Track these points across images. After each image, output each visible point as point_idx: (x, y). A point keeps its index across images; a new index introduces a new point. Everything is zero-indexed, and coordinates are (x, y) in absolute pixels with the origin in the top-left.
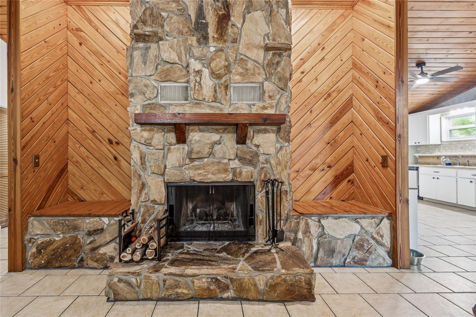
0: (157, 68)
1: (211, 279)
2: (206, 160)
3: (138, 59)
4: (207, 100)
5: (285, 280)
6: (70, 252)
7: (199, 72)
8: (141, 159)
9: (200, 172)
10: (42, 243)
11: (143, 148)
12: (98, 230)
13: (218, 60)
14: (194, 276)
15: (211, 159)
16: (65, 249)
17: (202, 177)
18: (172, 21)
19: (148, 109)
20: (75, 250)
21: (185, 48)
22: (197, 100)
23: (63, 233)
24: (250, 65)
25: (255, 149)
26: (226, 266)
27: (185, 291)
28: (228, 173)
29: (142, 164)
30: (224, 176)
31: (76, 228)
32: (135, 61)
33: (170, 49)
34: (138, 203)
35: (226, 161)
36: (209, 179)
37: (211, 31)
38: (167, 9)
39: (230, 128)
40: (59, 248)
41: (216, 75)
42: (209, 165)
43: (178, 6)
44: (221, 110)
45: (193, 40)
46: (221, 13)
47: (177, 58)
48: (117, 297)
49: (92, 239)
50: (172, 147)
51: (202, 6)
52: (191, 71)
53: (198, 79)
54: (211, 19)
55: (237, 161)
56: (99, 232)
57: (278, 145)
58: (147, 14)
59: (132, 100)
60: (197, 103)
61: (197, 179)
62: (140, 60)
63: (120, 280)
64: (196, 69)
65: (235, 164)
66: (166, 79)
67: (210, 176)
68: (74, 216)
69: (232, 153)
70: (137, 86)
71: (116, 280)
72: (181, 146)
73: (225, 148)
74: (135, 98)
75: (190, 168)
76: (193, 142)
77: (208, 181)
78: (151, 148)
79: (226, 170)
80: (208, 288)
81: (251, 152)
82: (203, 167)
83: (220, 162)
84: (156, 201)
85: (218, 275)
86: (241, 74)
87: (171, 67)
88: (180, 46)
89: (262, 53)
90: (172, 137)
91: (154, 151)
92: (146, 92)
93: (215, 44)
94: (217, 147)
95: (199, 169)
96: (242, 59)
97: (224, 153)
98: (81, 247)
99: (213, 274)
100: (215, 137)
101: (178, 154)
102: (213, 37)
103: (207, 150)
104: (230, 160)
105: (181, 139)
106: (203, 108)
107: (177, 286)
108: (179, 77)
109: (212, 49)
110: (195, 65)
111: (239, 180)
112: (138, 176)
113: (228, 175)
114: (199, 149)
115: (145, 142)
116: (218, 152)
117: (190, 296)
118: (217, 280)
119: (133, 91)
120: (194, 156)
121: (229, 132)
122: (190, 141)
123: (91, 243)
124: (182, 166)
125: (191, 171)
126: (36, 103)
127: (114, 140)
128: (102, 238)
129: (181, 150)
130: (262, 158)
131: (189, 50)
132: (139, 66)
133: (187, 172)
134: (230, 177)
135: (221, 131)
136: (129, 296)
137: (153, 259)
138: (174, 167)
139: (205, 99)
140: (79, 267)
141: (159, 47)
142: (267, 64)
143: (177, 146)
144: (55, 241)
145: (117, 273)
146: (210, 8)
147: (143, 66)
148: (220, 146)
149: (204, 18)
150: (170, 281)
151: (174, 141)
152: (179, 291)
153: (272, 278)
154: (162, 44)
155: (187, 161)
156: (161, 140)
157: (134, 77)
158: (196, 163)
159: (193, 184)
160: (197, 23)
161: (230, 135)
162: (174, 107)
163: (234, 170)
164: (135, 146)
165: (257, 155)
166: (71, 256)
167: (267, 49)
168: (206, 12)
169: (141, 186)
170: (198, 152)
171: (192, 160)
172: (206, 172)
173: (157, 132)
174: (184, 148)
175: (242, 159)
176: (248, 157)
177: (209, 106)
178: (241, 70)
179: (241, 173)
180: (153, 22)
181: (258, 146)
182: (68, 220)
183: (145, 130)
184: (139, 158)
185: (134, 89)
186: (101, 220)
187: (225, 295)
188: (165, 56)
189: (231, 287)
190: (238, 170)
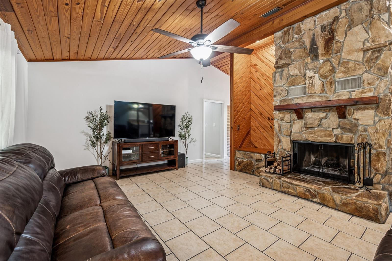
0: (287, 80)
1: (306, 189)
2: (316, 128)
3: (278, 78)
4: (317, 93)
5: (355, 203)
6: (249, 167)
7: (312, 78)
8: (279, 128)
9: (312, 135)
10: (240, 161)
11: (280, 122)
12: (260, 159)
13: (324, 67)
14: (297, 185)
15: (320, 128)
16: (248, 165)
17: (313, 139)
18: (296, 53)
19: (282, 102)
20: (251, 167)
21: (303, 65)
22: (310, 94)
23: (247, 159)
24: (351, 64)
25: (355, 121)
26: (316, 186)
27: (292, 191)
28: (332, 137)
29: (279, 130)
30: (329, 139)
31: (251, 157)
32: (277, 78)
33: (294, 68)
34: (277, 150)
35: (331, 129)
36: (318, 140)
37: (321, 51)
38: (293, 47)
39: (335, 109)
40: (245, 164)
41: (324, 76)
42: (318, 132)
43: (299, 43)
44: (327, 98)
45: (309, 60)
46: (327, 38)
47: (298, 72)
48: (263, 185)
49: (257, 163)
50: (295, 121)
51: (314, 38)
52: (307, 78)
53: (311, 81)
54: (320, 43)
55: (339, 130)
56: (260, 160)
57: (377, 119)
58: (283, 54)
59: (275, 98)
60: (311, 96)
61: (311, 139)
62: (279, 77)
63: (264, 178)
64: (310, 76)
65: (338, 131)
66: (292, 85)
67: (319, 138)
68: (251, 152)
69: (335, 124)
70: (277, 91)
71: (263, 178)
72: (301, 121)
73: (330, 122)
74: (276, 97)
75: (306, 133)
76: (308, 118)
77: (318, 141)
78: (284, 122)
79: (330, 135)
80: (304, 193)
81: (350, 123)
82: (315, 133)
83: (326, 130)
84: (286, 149)
85: (311, 189)
86: (344, 72)
87: (295, 78)
88: (301, 65)
89: (361, 54)
90: (295, 116)
91: (286, 124)
92: (282, 94)
93: (323, 58)
94: (324, 121)
95: (312, 133)
96: (344, 62)
97: (329, 124)
98: (253, 166)
99: (307, 187)
100: (323, 115)
101: (299, 125)
102: (322, 54)
103: (317, 123)
104: (333, 129)
105: (300, 116)
106: (315, 98)
107: (288, 188)
108: (300, 82)
109: (321, 61)
110: (309, 74)
111: (341, 142)
112: (277, 136)
113: (332, 138)
114: (311, 122)
115: (281, 119)
116: (325, 124)
117: (295, 194)
118: (309, 190)
119: (276, 94)
120: (308, 126)
121: (333, 111)
122: (306, 118)
123: (257, 165)
124: (301, 132)
125: (306, 135)
126: (239, 104)
127: (271, 118)
128: (261, 164)
129: (301, 123)
130: (360, 128)
131: (305, 66)
132: (279, 81)
133: (304, 135)
134: (333, 139)
135: (327, 111)
136: (268, 186)
137: (279, 174)
138: (297, 133)
139: (315, 92)
140: (252, 174)
141: (288, 69)
142: (366, 61)
143: (298, 121)
144: (244, 161)
145: (263, 175)
146: (320, 37)
147: (280, 80)
148: (326, 120)
149: (316, 44)
150: (285, 184)
151: (296, 118)
152: (290, 190)
153: (346, 199)
154: (290, 67)
155: (304, 129)
156: (289, 118)
157: (276, 87)
158: (310, 130)
159: (308, 142)
160: (311, 49)
161: (334, 113)
162: (297, 99)
163: (337, 136)
164: (276, 121)
165: (356, 125)
166: (249, 169)
167: (367, 50)
168: (317, 41)
169: (279, 141)
170: (311, 124)
171: (307, 128)
172: (316, 136)
173: (287, 114)
174: (302, 122)
175: (343, 129)
176: (348, 127)
177: (318, 96)
178: (343, 69)
179: (342, 138)
180: (285, 56)
181: (357, 120)
182: (249, 154)
183: (280, 113)
184: (278, 127)
185: (276, 93)
186: (261, 155)
187: (314, 200)
188: (292, 73)
189: (317, 196)
190: (340, 136)
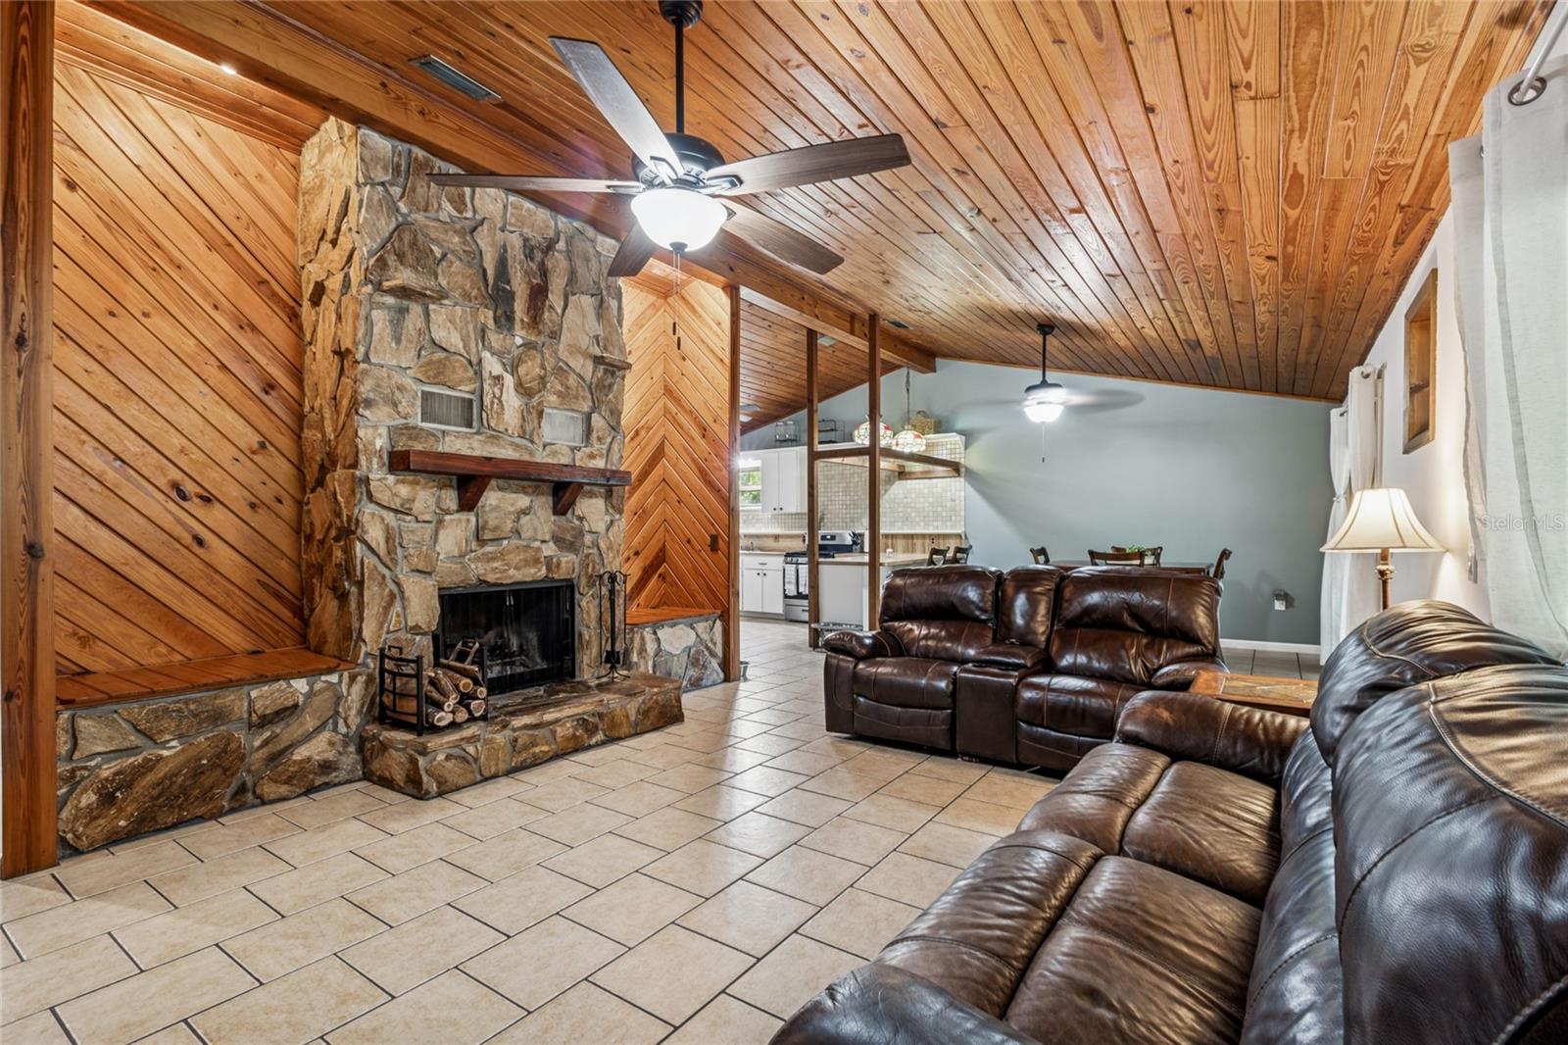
0: (419, 356)
1: (578, 720)
2: (505, 542)
3: (384, 329)
4: (510, 432)
6: (207, 780)
7: (498, 379)
8: (387, 542)
9: (495, 565)
10: (116, 774)
11: (390, 517)
12: (286, 709)
13: (530, 363)
14: (557, 721)
15: (515, 542)
16: (197, 773)
17: (498, 575)
18: (453, 269)
19: (404, 438)
20: (225, 770)
21: (475, 327)
22: (494, 430)
23: (180, 737)
24: (572, 380)
25: (577, 523)
26: (589, 701)
27: (545, 748)
28: (539, 566)
29: (389, 553)
30: (533, 571)
31: (218, 717)
32: (376, 330)
33: (448, 324)
34: (380, 637)
35: (537, 544)
36: (511, 577)
37: (520, 307)
38: (445, 244)
39: (545, 487)
40: (176, 775)
41: (525, 389)
42: (511, 553)
43: (464, 243)
44: (531, 453)
45: (487, 316)
46: (534, 281)
47: (461, 345)
49: (268, 734)
50: (447, 517)
51: (506, 259)
52: (486, 375)
53: (497, 392)
54: (519, 286)
55: (551, 544)
56: (287, 713)
57: (608, 518)
58: (406, 241)
59: (367, 413)
60: (492, 436)
61: (491, 578)
62: (388, 330)
63: (448, 757)
64: (494, 373)
65: (549, 550)
66: (436, 381)
67: (512, 572)
68: (206, 687)
69: (546, 530)
70: (379, 386)
71: (441, 757)
72: (463, 516)
73: (536, 521)
74: (374, 410)
75: (477, 559)
76: (487, 509)
77: (509, 581)
78: (408, 518)
79: (537, 561)
80: (574, 735)
81: (573, 528)
82: (500, 556)
83: (528, 547)
84: (420, 628)
85: (584, 713)
86: (559, 394)
87: (446, 358)
88: (467, 323)
89: (590, 365)
90: (450, 498)
91: (414, 525)
92: (401, 402)
93: (523, 333)
94: (524, 520)
95: (494, 559)
96: (561, 367)
97: (535, 530)
98: (242, 758)
99: (579, 714)
100: (523, 501)
101: (459, 531)
102: (522, 320)
103: (509, 525)
104: (543, 542)
105: (467, 504)
106: (504, 447)
107: (534, 744)
108: (461, 382)
109: (519, 341)
110: (492, 365)
111: (556, 576)
112: (380, 578)
113: (540, 570)
114: (496, 522)
115: (402, 506)
116: (525, 530)
117: (551, 754)
118: (584, 720)
119: (371, 395)
120: (487, 535)
121: (542, 494)
122: (483, 507)
123: (265, 743)
124: (464, 556)
125: (479, 565)
128: (294, 727)
129: (464, 524)
130: (588, 539)
131: (483, 332)
132: (386, 344)
133: (473, 566)
134: (543, 571)
135: (530, 490)
136: (461, 782)
138: (451, 558)
139: (506, 430)
140: (232, 810)
141: (427, 314)
142: (597, 386)
143: (456, 516)
144: (160, 758)
145: (442, 745)
146: (519, 267)
147: (394, 345)
148: (528, 517)
149: (508, 282)
150: (524, 738)
151: (454, 506)
152: (537, 750)
153: (644, 702)
154: (435, 310)
155: (474, 545)
156: (429, 503)
157: (375, 365)
158: (489, 549)
159: (484, 589)
160: (496, 286)
161: (543, 499)
162: (453, 438)
163: (549, 560)
164: (373, 515)
165: (581, 533)
166: (212, 788)
167: (598, 360)
168: (511, 271)
169: (386, 599)
170: (496, 528)
171: (481, 542)
172: (506, 564)
173: (424, 488)
174: (468, 520)
175: (557, 540)
176: (569, 538)
177: (512, 444)
178: (559, 387)
179: (558, 565)
180: (418, 260)
181: (581, 519)
182: (195, 701)
183: (403, 482)
184: (382, 541)
185: (373, 390)
186: (291, 686)
187: (593, 741)
188: (439, 334)
189: (601, 726)
190: (555, 560)
